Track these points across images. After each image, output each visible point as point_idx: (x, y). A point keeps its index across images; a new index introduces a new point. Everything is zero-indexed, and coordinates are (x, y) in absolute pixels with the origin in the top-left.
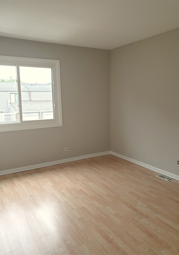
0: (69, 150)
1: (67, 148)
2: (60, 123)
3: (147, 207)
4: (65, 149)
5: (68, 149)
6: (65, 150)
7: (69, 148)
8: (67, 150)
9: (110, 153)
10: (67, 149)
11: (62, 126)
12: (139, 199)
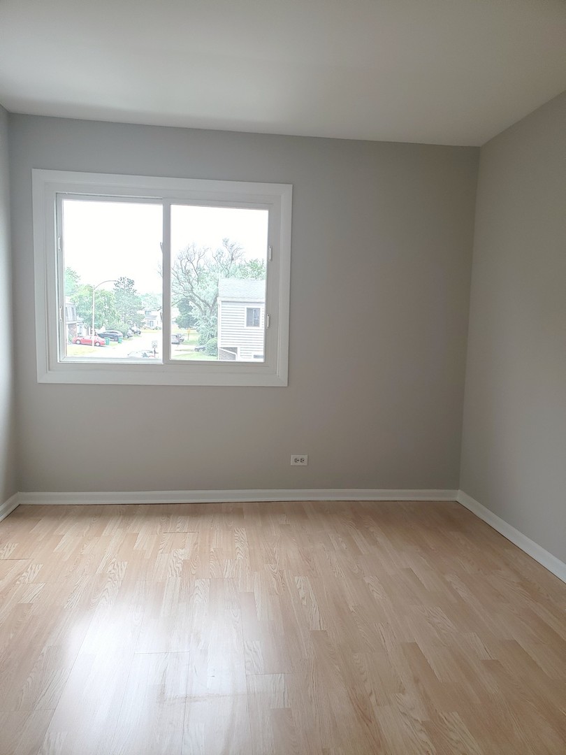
0: (305, 463)
1: (299, 457)
2: (280, 376)
3: (423, 724)
4: (293, 457)
5: (302, 460)
6: (292, 463)
7: (305, 457)
8: (299, 463)
9: (458, 499)
10: (296, 460)
11: (286, 386)
12: (417, 681)
